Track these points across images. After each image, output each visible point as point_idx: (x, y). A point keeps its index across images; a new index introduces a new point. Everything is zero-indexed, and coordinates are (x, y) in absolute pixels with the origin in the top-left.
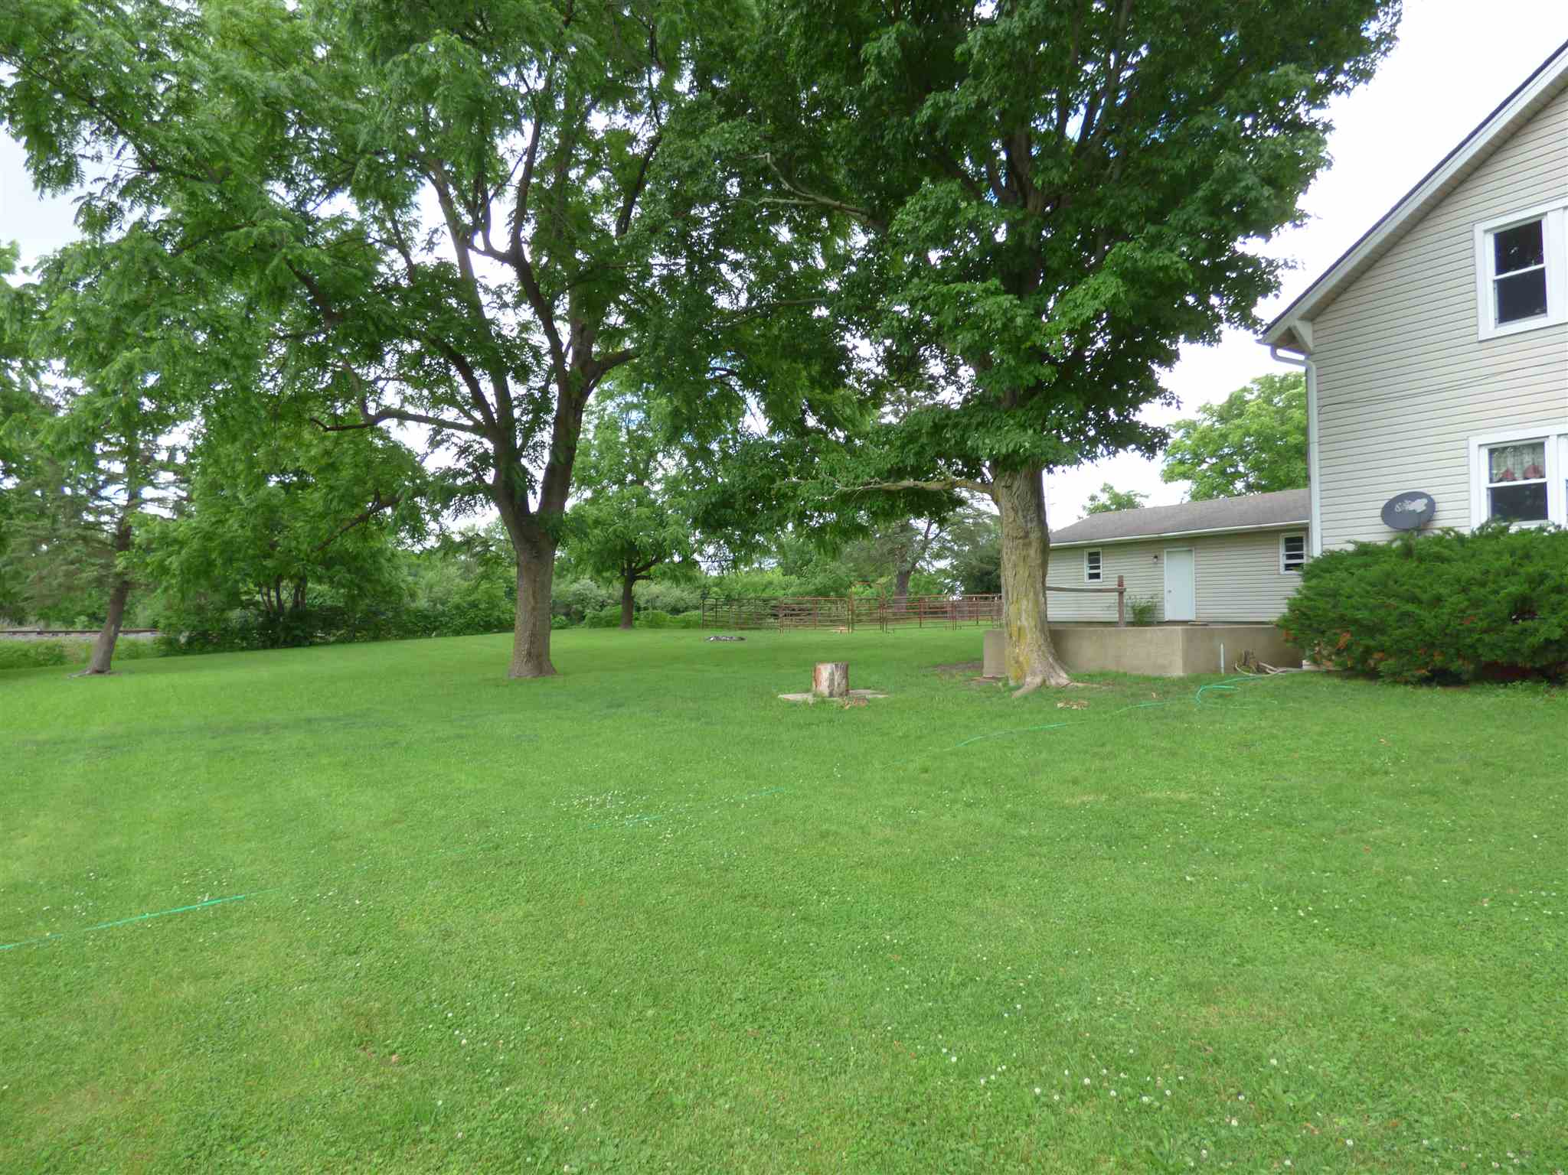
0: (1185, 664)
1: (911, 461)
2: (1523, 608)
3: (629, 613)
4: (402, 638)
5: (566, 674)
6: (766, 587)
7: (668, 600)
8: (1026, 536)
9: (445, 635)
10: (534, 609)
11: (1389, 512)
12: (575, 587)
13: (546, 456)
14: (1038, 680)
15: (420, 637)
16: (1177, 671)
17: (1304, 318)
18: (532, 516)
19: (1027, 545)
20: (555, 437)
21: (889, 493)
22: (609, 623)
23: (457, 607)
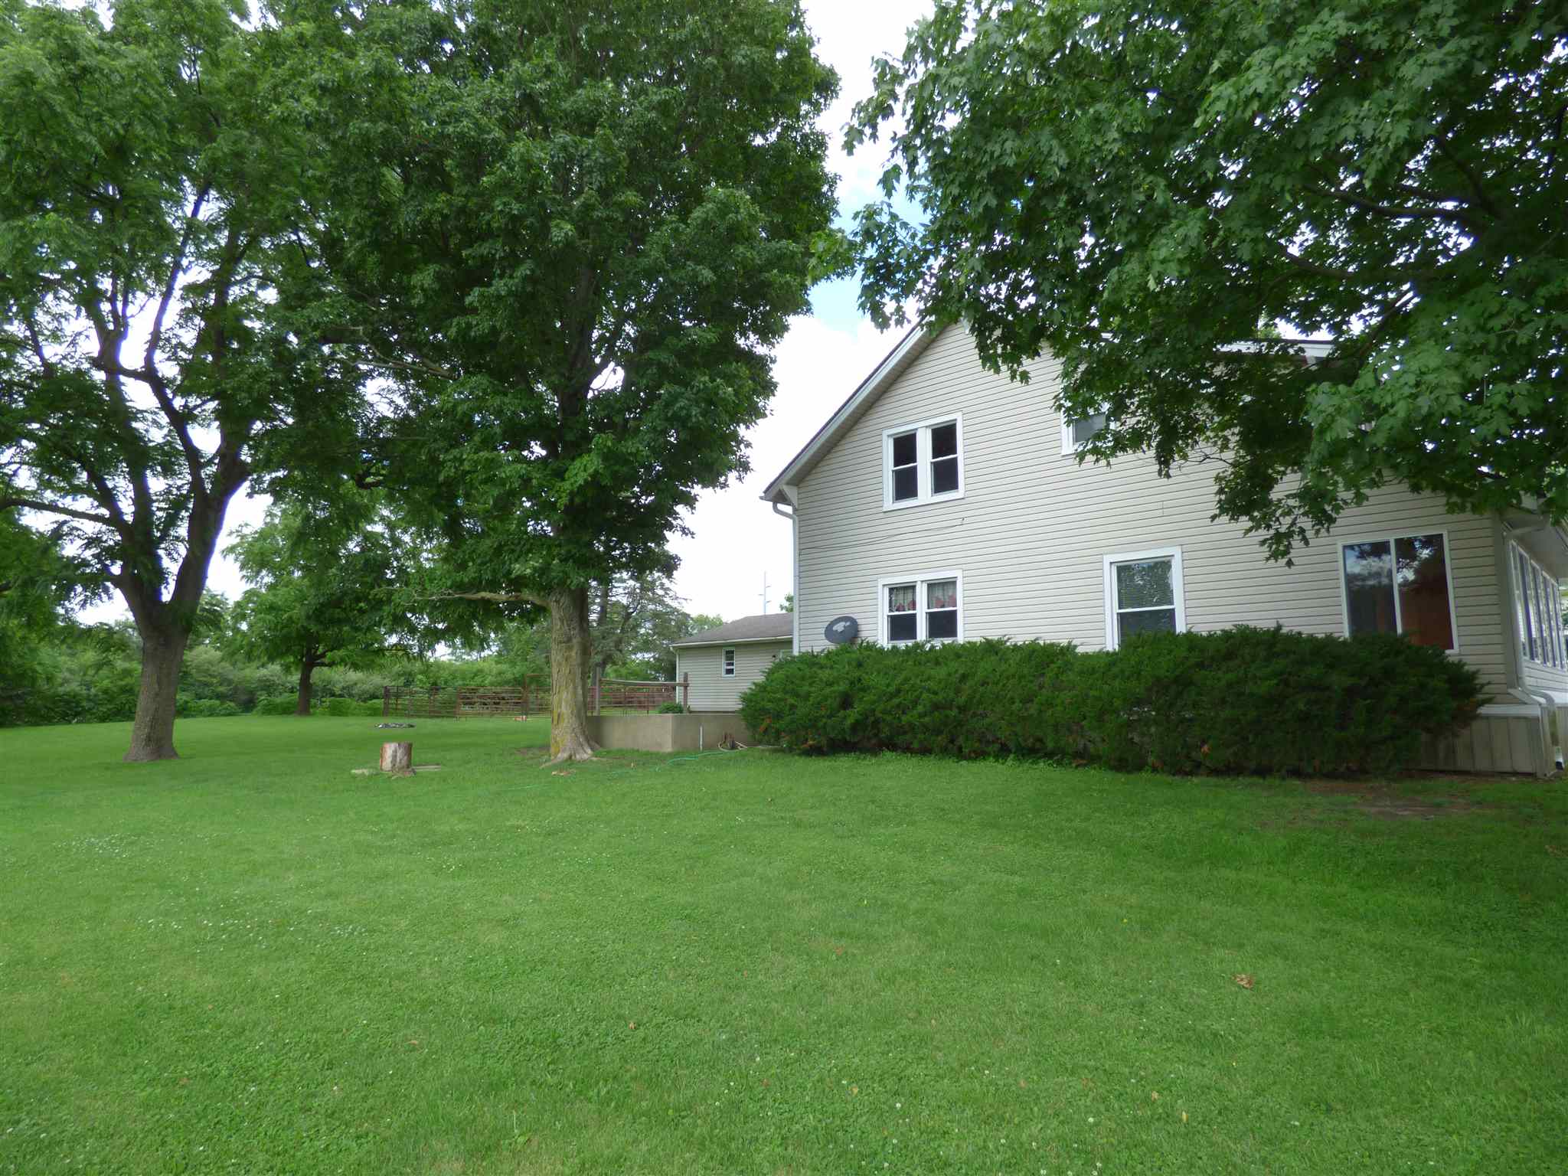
0: (674, 742)
1: (488, 576)
2: (846, 702)
3: (306, 701)
4: (36, 724)
5: (191, 757)
6: (476, 675)
7: (366, 687)
8: (569, 640)
9: (89, 722)
10: (157, 695)
11: (829, 633)
12: (263, 672)
13: (182, 550)
14: (566, 755)
15: (58, 723)
16: (668, 748)
17: (788, 484)
18: (165, 604)
19: (570, 648)
20: (189, 531)
21: (470, 602)
22: (285, 710)
23: (105, 692)
